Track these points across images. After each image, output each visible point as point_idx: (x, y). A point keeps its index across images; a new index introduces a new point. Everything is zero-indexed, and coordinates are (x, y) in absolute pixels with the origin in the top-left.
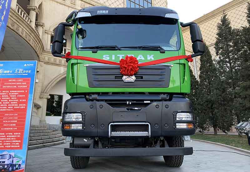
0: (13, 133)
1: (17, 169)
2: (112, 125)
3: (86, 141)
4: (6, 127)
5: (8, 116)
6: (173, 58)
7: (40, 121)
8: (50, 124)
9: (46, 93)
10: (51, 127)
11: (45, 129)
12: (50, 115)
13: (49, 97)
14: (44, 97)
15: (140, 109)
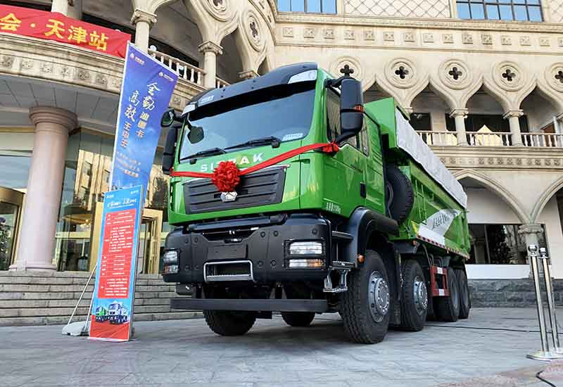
0: (121, 278)
1: (124, 321)
2: (207, 265)
3: (188, 288)
4: (116, 271)
5: (118, 258)
6: (291, 153)
15: (240, 240)
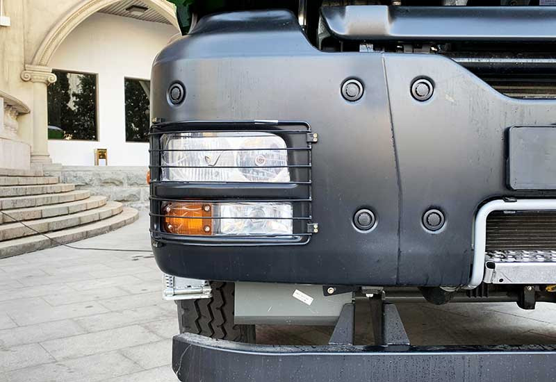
3: (308, 300)
7: (31, 156)
8: (63, 165)
9: (40, 65)
10: (70, 175)
11: (51, 180)
12: (62, 137)
13: (54, 79)
14: (37, 76)
